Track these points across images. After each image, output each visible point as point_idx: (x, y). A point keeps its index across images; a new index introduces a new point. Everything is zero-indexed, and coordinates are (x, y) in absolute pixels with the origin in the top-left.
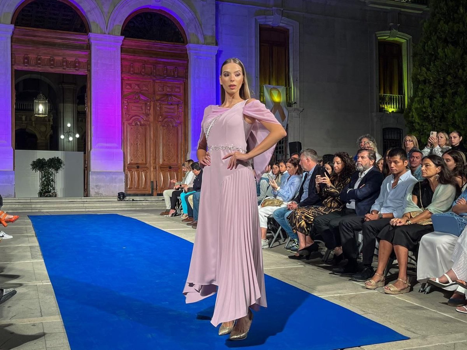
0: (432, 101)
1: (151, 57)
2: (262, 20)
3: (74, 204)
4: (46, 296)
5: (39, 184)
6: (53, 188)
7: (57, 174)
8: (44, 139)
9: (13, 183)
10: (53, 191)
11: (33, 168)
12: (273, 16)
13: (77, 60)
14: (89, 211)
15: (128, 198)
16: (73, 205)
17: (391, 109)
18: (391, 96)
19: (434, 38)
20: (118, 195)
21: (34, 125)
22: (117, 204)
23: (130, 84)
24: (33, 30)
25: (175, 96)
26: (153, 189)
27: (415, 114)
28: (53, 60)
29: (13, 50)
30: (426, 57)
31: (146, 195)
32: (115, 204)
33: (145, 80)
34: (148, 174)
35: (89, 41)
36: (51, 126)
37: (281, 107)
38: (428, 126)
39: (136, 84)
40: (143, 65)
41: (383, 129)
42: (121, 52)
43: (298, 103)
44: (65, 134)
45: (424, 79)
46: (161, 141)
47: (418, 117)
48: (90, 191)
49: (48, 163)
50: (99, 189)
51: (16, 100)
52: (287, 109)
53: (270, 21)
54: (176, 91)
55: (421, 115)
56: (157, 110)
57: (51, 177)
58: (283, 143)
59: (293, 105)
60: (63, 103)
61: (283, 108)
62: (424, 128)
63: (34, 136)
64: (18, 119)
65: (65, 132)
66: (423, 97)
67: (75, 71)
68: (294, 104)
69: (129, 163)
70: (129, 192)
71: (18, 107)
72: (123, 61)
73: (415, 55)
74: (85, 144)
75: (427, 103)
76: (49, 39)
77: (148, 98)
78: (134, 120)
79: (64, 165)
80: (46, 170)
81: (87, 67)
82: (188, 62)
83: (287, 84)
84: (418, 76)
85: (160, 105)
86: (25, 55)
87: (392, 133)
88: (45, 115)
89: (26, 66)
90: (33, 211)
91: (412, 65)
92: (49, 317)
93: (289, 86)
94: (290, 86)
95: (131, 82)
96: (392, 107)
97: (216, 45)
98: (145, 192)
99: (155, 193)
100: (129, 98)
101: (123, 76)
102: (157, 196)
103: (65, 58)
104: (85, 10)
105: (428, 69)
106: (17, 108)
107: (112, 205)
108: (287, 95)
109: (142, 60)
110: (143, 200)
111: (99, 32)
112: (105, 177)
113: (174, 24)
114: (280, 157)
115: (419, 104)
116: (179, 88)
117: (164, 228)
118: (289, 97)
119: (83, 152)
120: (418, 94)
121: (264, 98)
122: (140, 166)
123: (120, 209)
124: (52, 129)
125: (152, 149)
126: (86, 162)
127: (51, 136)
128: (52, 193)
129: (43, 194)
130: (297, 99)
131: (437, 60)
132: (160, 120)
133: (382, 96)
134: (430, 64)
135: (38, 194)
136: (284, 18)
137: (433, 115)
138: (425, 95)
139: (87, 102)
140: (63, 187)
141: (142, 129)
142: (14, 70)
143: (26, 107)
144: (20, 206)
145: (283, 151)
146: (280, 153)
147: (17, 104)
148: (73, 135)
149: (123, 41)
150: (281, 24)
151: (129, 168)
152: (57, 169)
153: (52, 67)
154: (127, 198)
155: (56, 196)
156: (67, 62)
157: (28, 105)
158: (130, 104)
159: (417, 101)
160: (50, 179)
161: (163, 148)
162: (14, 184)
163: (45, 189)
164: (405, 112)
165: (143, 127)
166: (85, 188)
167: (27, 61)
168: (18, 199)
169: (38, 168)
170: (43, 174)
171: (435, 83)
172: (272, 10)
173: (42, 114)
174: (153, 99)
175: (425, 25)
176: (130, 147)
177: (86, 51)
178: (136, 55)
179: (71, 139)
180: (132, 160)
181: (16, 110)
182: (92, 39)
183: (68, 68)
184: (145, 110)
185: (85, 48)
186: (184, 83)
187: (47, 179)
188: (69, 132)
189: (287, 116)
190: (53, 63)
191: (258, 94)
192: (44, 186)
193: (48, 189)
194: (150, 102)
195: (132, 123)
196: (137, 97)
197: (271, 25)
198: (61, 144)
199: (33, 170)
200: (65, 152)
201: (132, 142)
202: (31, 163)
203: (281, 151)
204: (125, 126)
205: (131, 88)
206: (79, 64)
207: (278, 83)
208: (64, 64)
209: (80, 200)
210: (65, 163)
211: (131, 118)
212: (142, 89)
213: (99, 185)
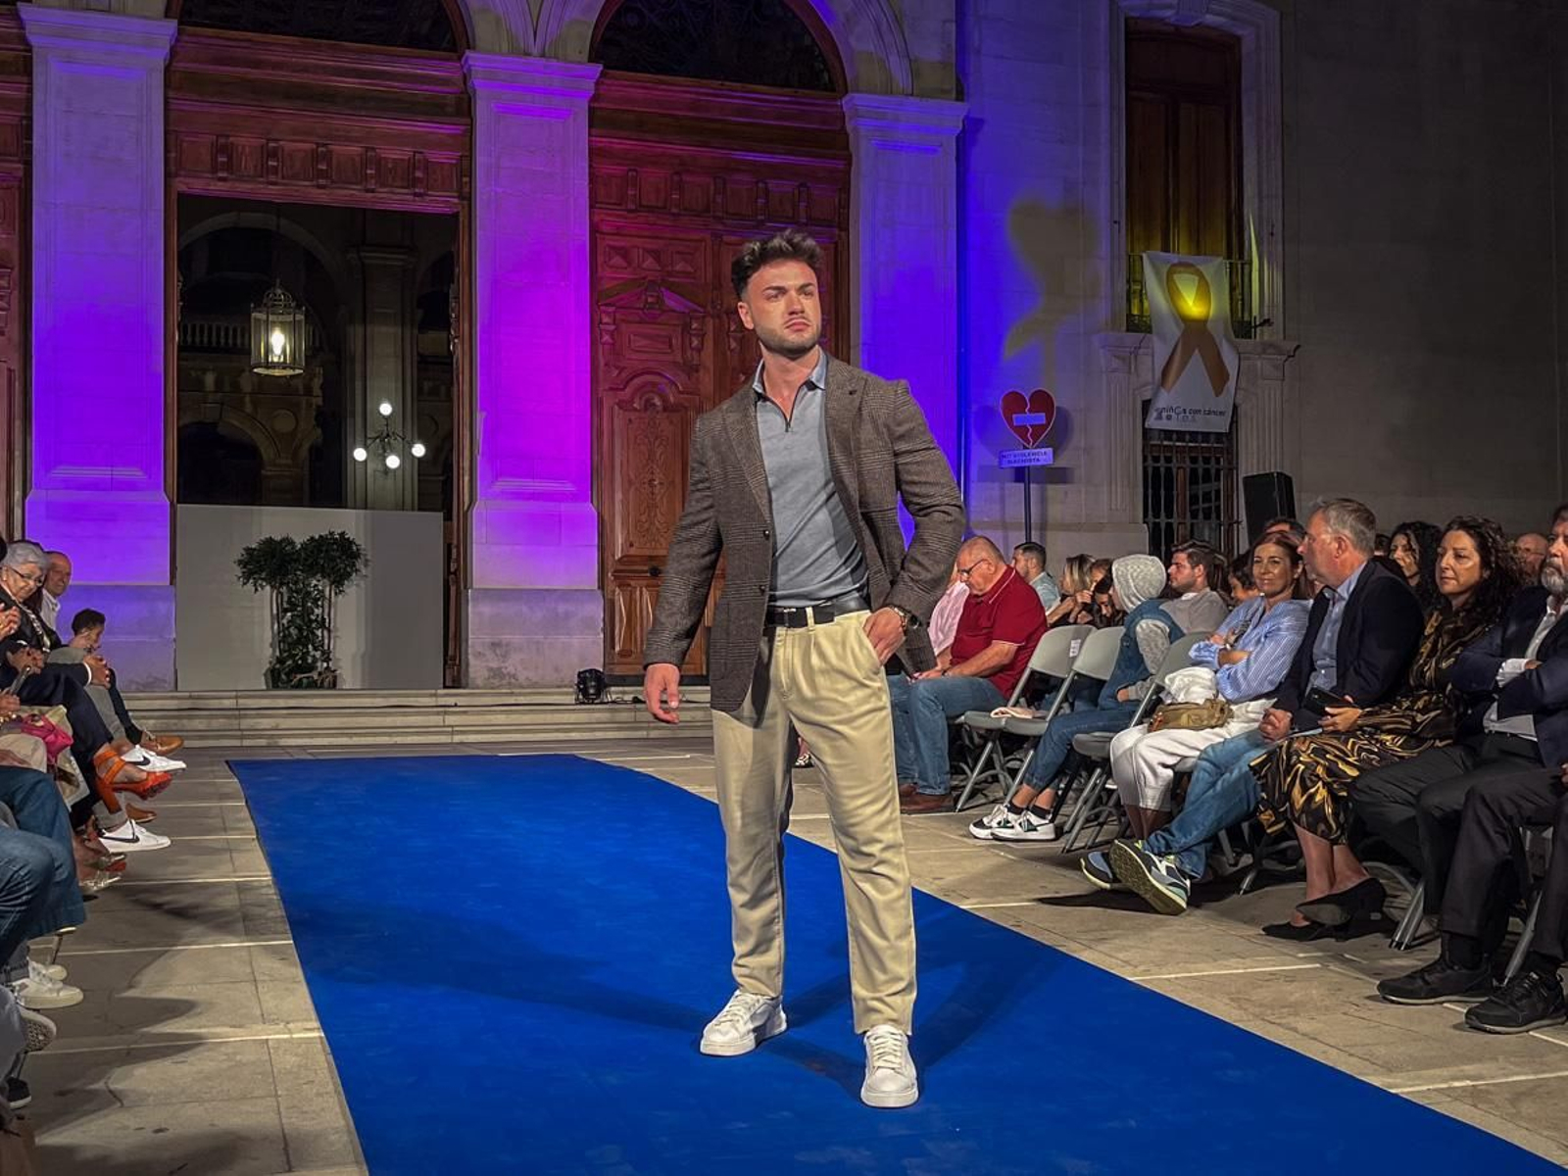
1: (706, 145)
2: (1134, 3)
5: (268, 636)
6: (323, 653)
7: (340, 596)
8: (289, 462)
9: (170, 634)
10: (325, 665)
11: (247, 576)
13: (417, 156)
14: (463, 744)
15: (617, 693)
16: (399, 721)
20: (576, 681)
21: (249, 408)
22: (573, 717)
23: (622, 248)
24: (249, 40)
28: (327, 157)
29: (173, 116)
32: (565, 718)
33: (681, 236)
35: (465, 83)
36: (314, 413)
37: (1213, 339)
39: (644, 249)
40: (676, 178)
42: (590, 127)
43: (1278, 321)
44: (369, 442)
48: (467, 665)
49: (303, 555)
50: (503, 656)
51: (182, 310)
52: (1235, 347)
53: (1168, 7)
56: (732, 351)
57: (317, 611)
58: (1218, 479)
59: (1258, 330)
60: (364, 322)
61: (1217, 340)
63: (251, 451)
64: (188, 384)
65: (370, 434)
67: (411, 197)
68: (1261, 325)
69: (618, 555)
70: (620, 667)
71: (189, 339)
72: (595, 159)
74: (449, 482)
76: (311, 75)
77: (695, 307)
78: (639, 388)
79: (366, 566)
80: (296, 583)
81: (460, 185)
82: (850, 164)
83: (1235, 249)
86: (217, 136)
88: (293, 369)
89: (223, 179)
90: (247, 743)
93: (1241, 257)
94: (1246, 258)
95: (628, 242)
97: (957, 99)
100: (618, 304)
101: (596, 218)
103: (373, 149)
106: (186, 341)
107: (556, 721)
108: (1232, 289)
109: (677, 156)
111: (505, 47)
112: (525, 609)
113: (795, 16)
118: (1243, 300)
119: (441, 514)
121: (1146, 304)
123: (588, 736)
124: (318, 425)
126: (454, 551)
127: (316, 452)
128: (320, 674)
129: (283, 677)
130: (1272, 305)
135: (265, 675)
139: (457, 317)
140: (363, 649)
141: (671, 422)
142: (174, 197)
143: (219, 335)
144: (195, 724)
145: (1218, 508)
146: (1207, 517)
147: (185, 327)
148: (401, 446)
149: (598, 83)
150: (1210, 19)
151: (619, 574)
152: (339, 580)
154: (614, 693)
155: (333, 685)
156: (379, 162)
157: (227, 329)
158: (623, 327)
160: (313, 617)
162: (174, 636)
165: (676, 417)
166: (451, 653)
167: (225, 159)
168: (190, 698)
169: (263, 575)
170: (285, 599)
173: (283, 366)
174: (714, 308)
176: (625, 493)
177: (455, 120)
178: (647, 136)
179: (393, 462)
180: (631, 545)
181: (180, 350)
182: (478, 75)
183: (383, 185)
184: (684, 351)
185: (449, 110)
186: (832, 246)
187: (301, 616)
188: (388, 435)
189: (1233, 373)
190: (324, 168)
191: (1121, 287)
192: (289, 644)
193: (303, 659)
194: (704, 317)
195: (632, 401)
196: (650, 300)
197: (1172, 20)
198: (353, 484)
199: (245, 584)
200: (368, 511)
201: (632, 476)
202: (240, 558)
203: (1210, 508)
204: (605, 412)
205: (630, 264)
206: (426, 169)
207: (1198, 248)
208: (369, 172)
209: (431, 701)
210: (369, 557)
211: (627, 383)
212: (670, 268)
213: (504, 642)
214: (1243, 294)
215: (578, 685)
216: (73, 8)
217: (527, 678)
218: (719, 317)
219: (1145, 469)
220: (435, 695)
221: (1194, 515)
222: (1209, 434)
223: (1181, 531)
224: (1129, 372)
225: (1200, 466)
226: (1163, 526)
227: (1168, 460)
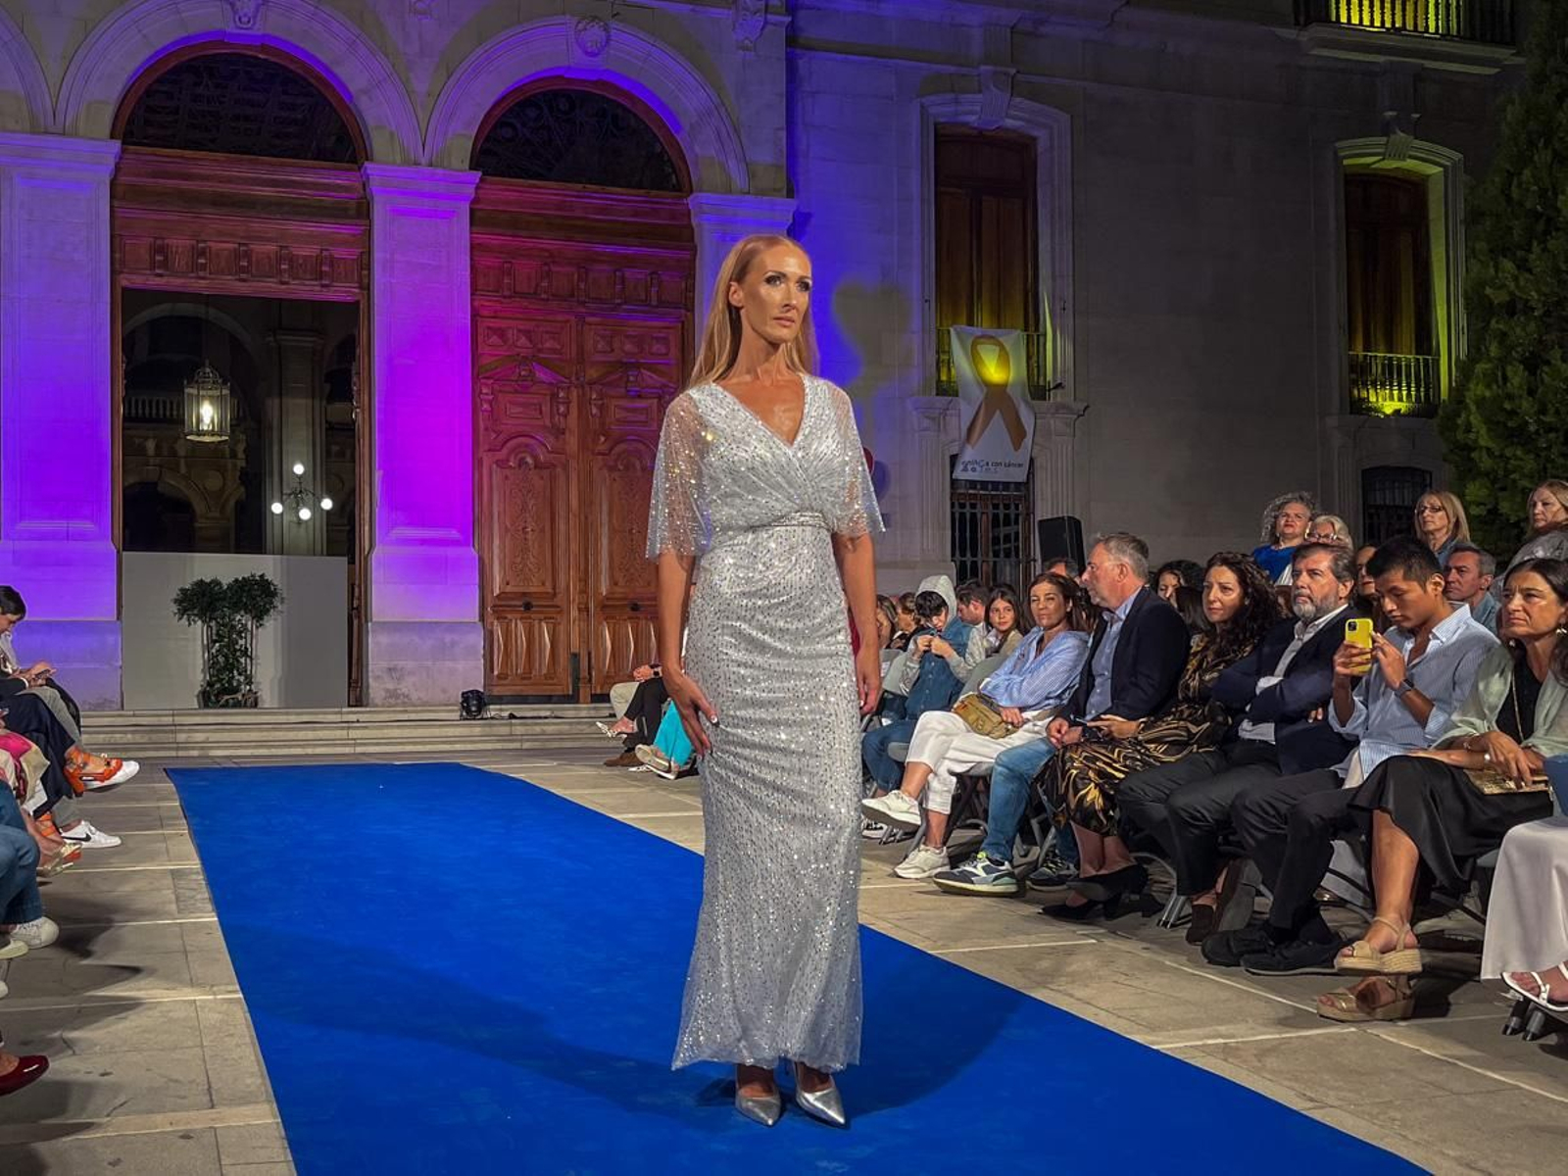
0: (1535, 374)
1: (569, 240)
2: (942, 109)
3: (314, 729)
4: (226, 1039)
5: (200, 663)
6: (246, 678)
7: (260, 630)
8: (217, 515)
9: (117, 662)
10: (248, 687)
11: (183, 612)
12: (980, 96)
13: (325, 253)
14: (363, 754)
16: (310, 735)
17: (1389, 403)
18: (1390, 359)
19: (1543, 157)
20: (460, 700)
21: (183, 470)
22: (458, 731)
23: (500, 329)
24: (182, 157)
25: (650, 367)
26: (576, 679)
27: (1475, 419)
28: (247, 255)
29: (117, 222)
30: (1517, 223)
31: (555, 699)
32: (451, 731)
34: (562, 628)
35: (364, 191)
36: (238, 474)
37: (1011, 400)
38: (1521, 459)
39: (519, 331)
40: (546, 268)
41: (1364, 472)
42: (471, 224)
43: (1069, 383)
44: (284, 497)
45: (1508, 299)
46: (605, 517)
47: (1489, 430)
48: (368, 688)
49: (229, 594)
50: (398, 679)
51: (127, 387)
52: (1031, 408)
53: (972, 113)
54: (654, 349)
55: (1498, 423)
56: (592, 415)
57: (242, 642)
58: (1016, 523)
59: (1052, 392)
61: (1017, 403)
62: (1509, 466)
63: (183, 506)
64: (132, 449)
65: (286, 491)
66: (1503, 361)
67: (318, 288)
68: (1054, 388)
69: (497, 592)
70: (498, 688)
71: (133, 411)
72: (476, 253)
73: (1474, 217)
74: (352, 531)
75: (1516, 381)
76: (234, 186)
77: (559, 377)
78: (512, 451)
79: (282, 603)
80: (223, 618)
81: (360, 277)
82: (695, 255)
83: (1031, 322)
84: (1488, 291)
85: (602, 399)
86: (156, 238)
87: (1397, 485)
88: (221, 436)
89: (160, 275)
90: (181, 753)
91: (1462, 252)
92: (235, 1110)
93: (1037, 329)
94: (1041, 329)
95: (503, 324)
96: (1396, 397)
97: (788, 197)
98: (552, 690)
99: (585, 692)
100: (496, 377)
101: (476, 304)
102: (592, 702)
103: (286, 247)
104: (352, 88)
105: (1523, 266)
106: (130, 413)
107: (444, 734)
108: (1029, 358)
109: (543, 250)
110: (546, 718)
111: (398, 161)
112: (416, 639)
113: (648, 129)
114: (1008, 568)
115: (1488, 386)
116: (665, 340)
117: (614, 809)
118: (1038, 367)
119: (346, 559)
120: (1488, 350)
121: (953, 371)
122: (534, 603)
123: (470, 747)
124: (241, 484)
125: (574, 547)
126: (357, 590)
127: (241, 507)
128: (243, 695)
129: (213, 698)
130: (1064, 372)
131: (1554, 234)
132: (601, 448)
133: (1361, 358)
134: (1530, 244)
135: (198, 696)
136: (1018, 100)
137: (1543, 422)
138: (1514, 353)
139: (359, 390)
140: (279, 675)
141: (542, 478)
142: (119, 291)
143: (158, 409)
144: (138, 738)
145: (1017, 548)
146: (1008, 555)
147: (130, 401)
148: (311, 502)
149: (477, 188)
150: (1009, 123)
151: (497, 609)
152: (259, 615)
153: (243, 276)
154: (493, 710)
155: (255, 705)
156: (291, 259)
157: (165, 404)
158: (501, 396)
159: (1484, 375)
160: (238, 647)
161: (611, 540)
162: (120, 663)
163: (220, 680)
164: (1440, 412)
165: (546, 473)
166: (354, 676)
167: (161, 258)
168: (134, 716)
169: (196, 612)
170: (214, 632)
171: (1547, 314)
172: (979, 75)
173: (212, 433)
174: (578, 379)
175: (1513, 113)
176: (502, 538)
177: (357, 221)
178: (524, 233)
179: (305, 514)
180: (508, 583)
181: (125, 419)
182: (375, 183)
183: (294, 279)
184: (552, 417)
185: (352, 212)
186: (680, 325)
187: (228, 646)
188: (301, 492)
189: (1030, 430)
190: (246, 264)
191: (932, 358)
192: (218, 670)
193: (230, 682)
194: (569, 388)
195: (508, 461)
196: (523, 373)
197: (976, 125)
198: (272, 534)
199: (180, 619)
200: (285, 557)
201: (508, 524)
202: (175, 596)
203: (1010, 549)
204: (485, 471)
205: (505, 342)
206: (332, 265)
207: (999, 321)
208: (283, 267)
209: (337, 718)
210: (285, 595)
211: (505, 443)
212: (540, 346)
213: (399, 667)
214: (1038, 362)
215: (462, 703)
216: (33, 133)
217: (419, 699)
218: (583, 387)
219: (953, 514)
220: (341, 713)
221: (996, 554)
222: (1009, 483)
223: (985, 568)
224: (939, 431)
225: (1001, 512)
226: (969, 564)
227: (973, 506)
